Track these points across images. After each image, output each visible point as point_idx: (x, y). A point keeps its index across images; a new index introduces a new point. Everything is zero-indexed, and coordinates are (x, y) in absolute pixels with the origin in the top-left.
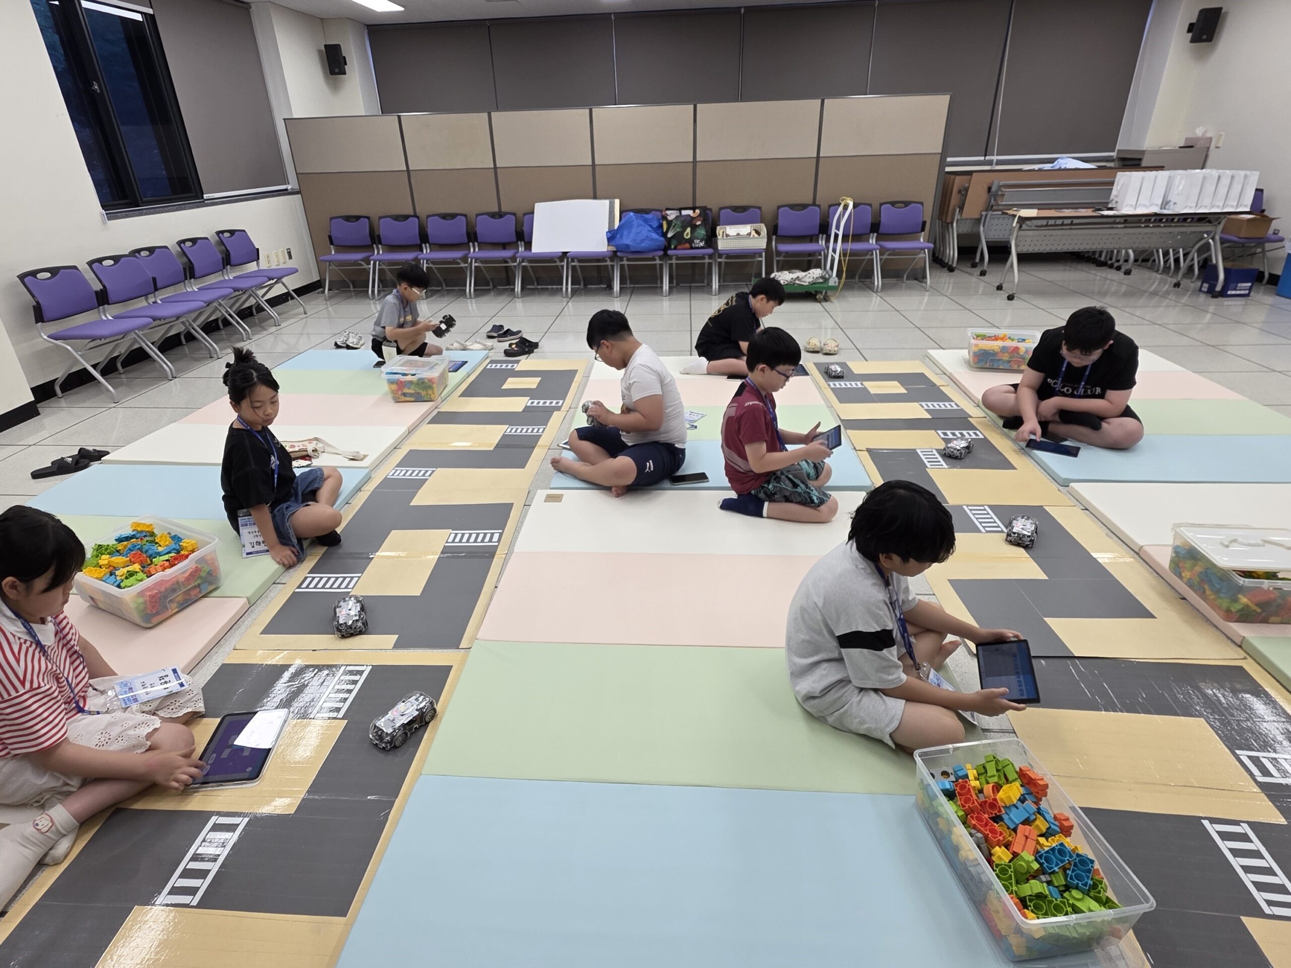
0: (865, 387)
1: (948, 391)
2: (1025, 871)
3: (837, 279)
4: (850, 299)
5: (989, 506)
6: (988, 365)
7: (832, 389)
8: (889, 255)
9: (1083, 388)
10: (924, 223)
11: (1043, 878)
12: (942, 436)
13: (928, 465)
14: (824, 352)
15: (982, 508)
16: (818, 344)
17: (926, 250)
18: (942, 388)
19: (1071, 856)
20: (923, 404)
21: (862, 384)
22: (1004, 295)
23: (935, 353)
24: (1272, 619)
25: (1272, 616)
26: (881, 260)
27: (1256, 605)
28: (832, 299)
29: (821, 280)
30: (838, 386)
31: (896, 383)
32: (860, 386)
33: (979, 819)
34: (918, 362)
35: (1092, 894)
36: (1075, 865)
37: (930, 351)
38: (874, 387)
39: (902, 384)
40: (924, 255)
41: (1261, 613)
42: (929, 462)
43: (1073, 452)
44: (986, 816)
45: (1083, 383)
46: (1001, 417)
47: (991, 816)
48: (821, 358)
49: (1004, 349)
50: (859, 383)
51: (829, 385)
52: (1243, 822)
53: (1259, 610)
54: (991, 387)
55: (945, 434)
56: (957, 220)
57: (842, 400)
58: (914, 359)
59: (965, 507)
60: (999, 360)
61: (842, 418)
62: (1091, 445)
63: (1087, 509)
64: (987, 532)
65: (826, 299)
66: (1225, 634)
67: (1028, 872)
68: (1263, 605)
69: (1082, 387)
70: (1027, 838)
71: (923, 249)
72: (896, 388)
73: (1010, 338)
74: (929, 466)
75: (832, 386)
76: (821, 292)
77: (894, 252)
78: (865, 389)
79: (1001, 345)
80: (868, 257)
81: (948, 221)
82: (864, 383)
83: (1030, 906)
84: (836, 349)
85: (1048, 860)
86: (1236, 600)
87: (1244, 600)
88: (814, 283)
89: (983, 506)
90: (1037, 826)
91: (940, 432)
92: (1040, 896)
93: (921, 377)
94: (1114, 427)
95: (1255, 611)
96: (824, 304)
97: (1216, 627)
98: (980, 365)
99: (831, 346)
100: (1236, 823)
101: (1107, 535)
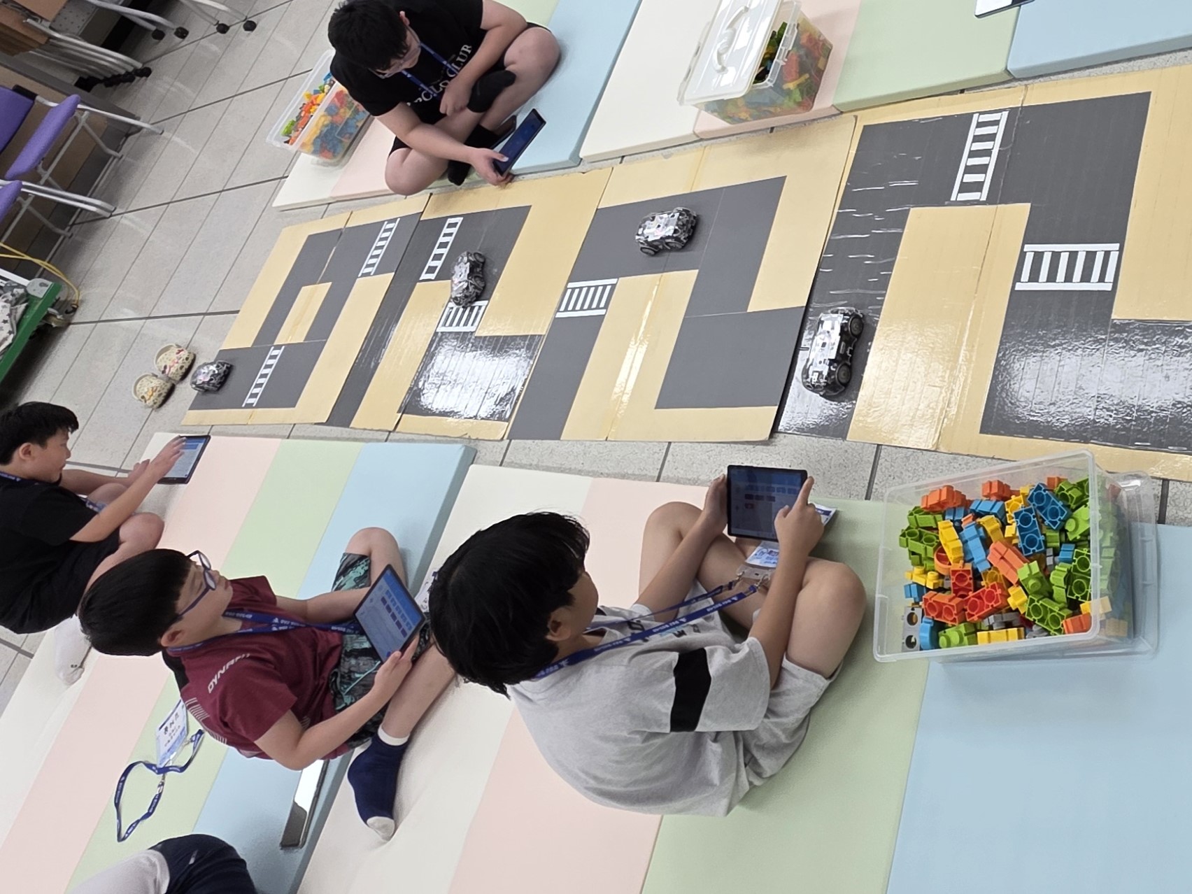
0: (288, 345)
1: (362, 218)
2: (1040, 584)
3: (37, 281)
4: (98, 265)
5: (571, 280)
6: (347, 142)
7: (258, 406)
8: (46, 168)
9: (451, 64)
10: (18, 89)
11: (1049, 561)
12: (432, 276)
13: (469, 328)
14: (178, 378)
15: (569, 291)
16: (156, 383)
17: (80, 106)
18: (350, 225)
19: (1030, 511)
20: (364, 270)
21: (278, 347)
22: (237, 29)
23: (287, 195)
24: (820, 65)
25: (816, 65)
26: (47, 184)
27: (800, 76)
28: (76, 297)
29: (21, 307)
30: (259, 390)
31: (306, 290)
32: (278, 352)
33: (974, 606)
34: (286, 231)
35: (1073, 506)
36: (1041, 509)
37: (279, 201)
38: (294, 331)
39: (312, 282)
40: (86, 113)
41: (811, 75)
42: (466, 324)
43: (536, 123)
44: (971, 594)
45: (445, 62)
46: (442, 177)
47: (972, 588)
48: (187, 392)
49: (330, 111)
50: (273, 352)
51: (249, 406)
52: (1023, 247)
53: (807, 76)
54: (384, 170)
55: (432, 270)
56: (51, 28)
57: (290, 400)
58: (278, 235)
59: (559, 315)
60: (346, 123)
61: (325, 421)
62: (534, 92)
63: (623, 157)
64: (606, 307)
65: (69, 309)
66: (825, 117)
67: (1040, 579)
68: (802, 69)
69: (449, 65)
70: (1002, 558)
71: (74, 109)
72: (312, 297)
73: (316, 92)
74: (472, 329)
75: (254, 401)
76: (49, 315)
77: (46, 159)
78: (290, 347)
79: (322, 113)
80: (26, 205)
81: (43, 42)
82: (276, 343)
83: (1077, 597)
84: (184, 354)
85: (1032, 542)
86: (789, 93)
87: (791, 86)
88: (19, 324)
89: (566, 289)
90: (992, 531)
91: (424, 276)
92: (1068, 579)
93: (314, 242)
94: (520, 57)
95: (806, 80)
96: (77, 317)
97: (814, 120)
98: (341, 150)
99: (174, 362)
100: (1023, 255)
101: (666, 157)
